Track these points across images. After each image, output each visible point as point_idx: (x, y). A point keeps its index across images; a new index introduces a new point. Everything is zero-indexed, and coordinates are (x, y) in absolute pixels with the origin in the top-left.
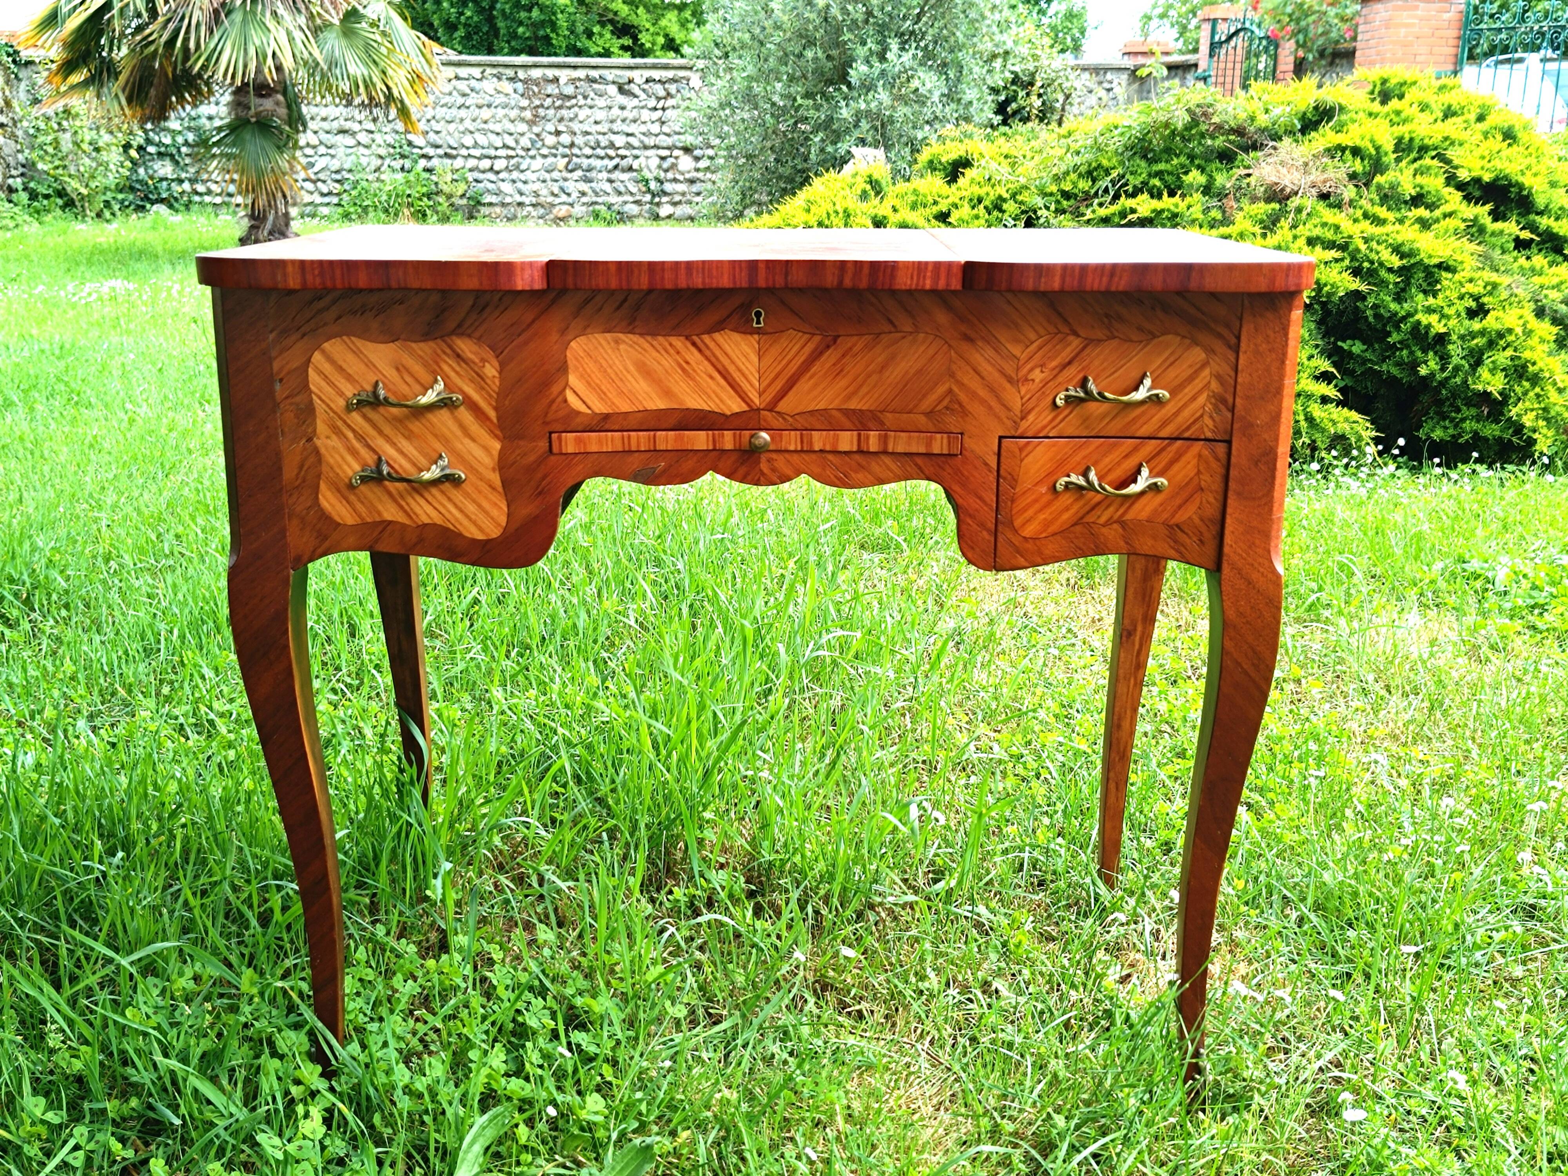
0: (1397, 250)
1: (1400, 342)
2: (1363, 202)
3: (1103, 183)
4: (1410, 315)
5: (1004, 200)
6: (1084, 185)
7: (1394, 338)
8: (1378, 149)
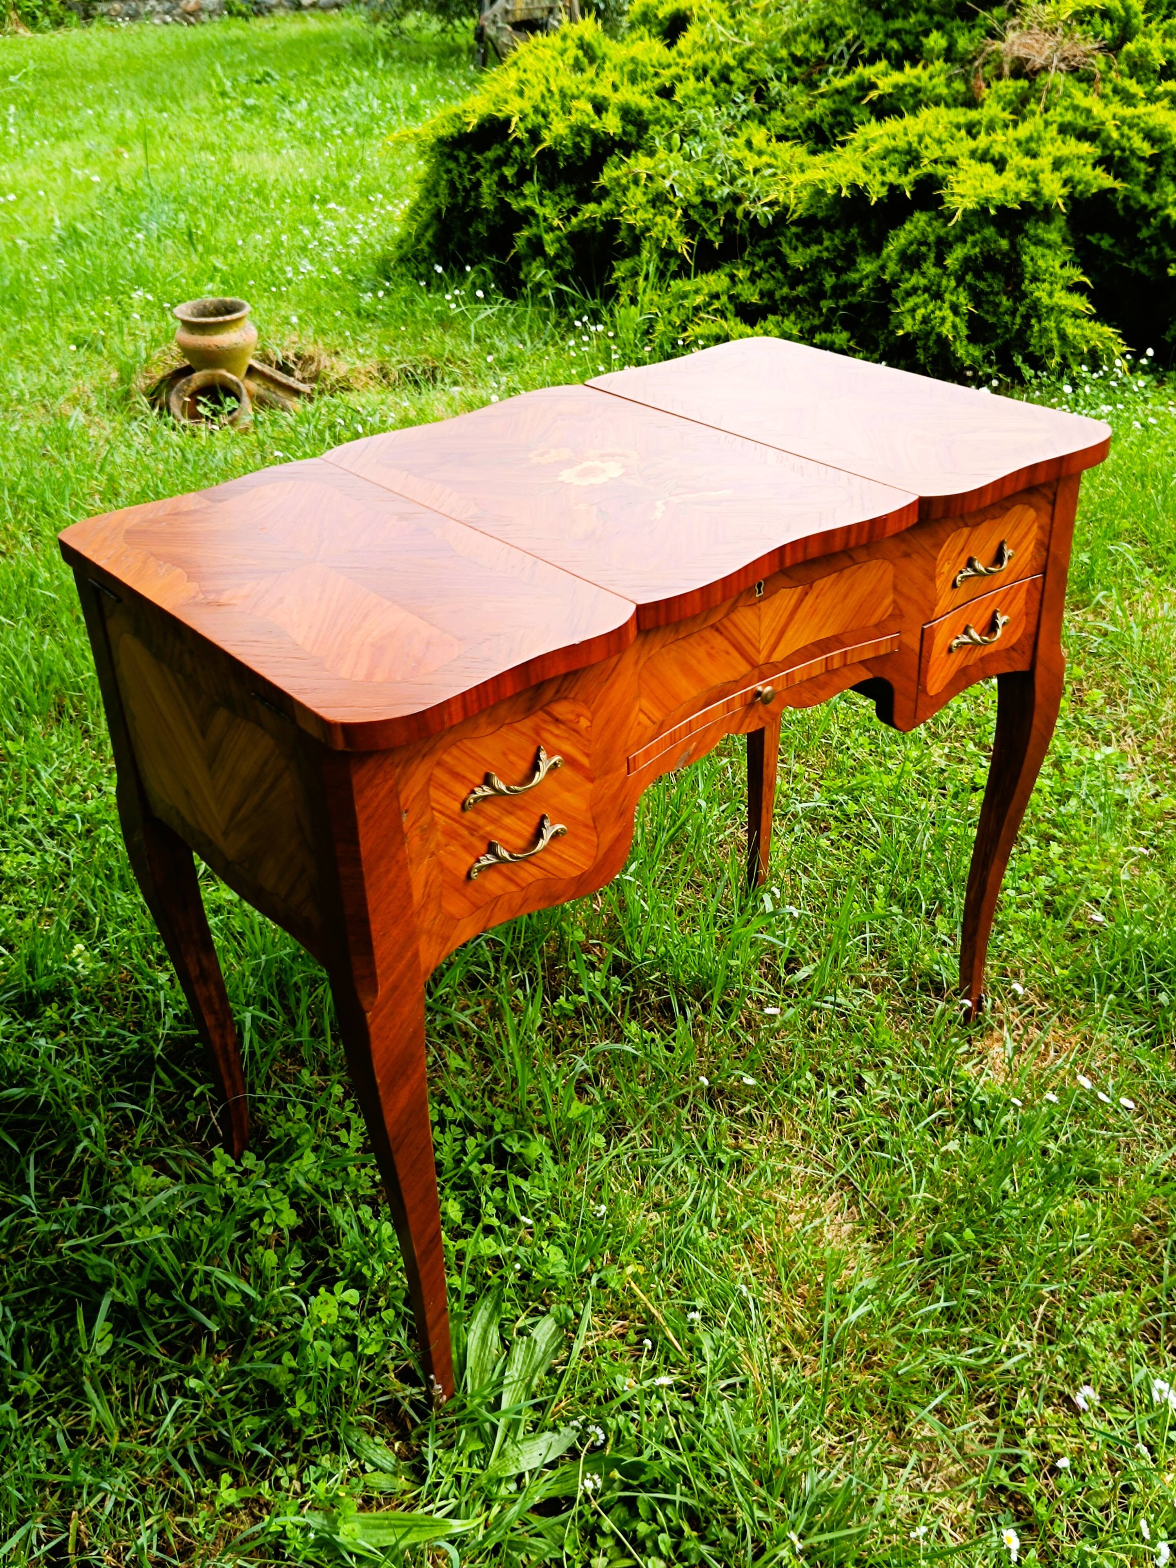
0: (1149, 136)
1: (1149, 238)
2: (1113, 74)
3: (839, 46)
4: (1160, 208)
5: (731, 69)
6: (817, 47)
7: (1144, 233)
8: (1127, 9)
